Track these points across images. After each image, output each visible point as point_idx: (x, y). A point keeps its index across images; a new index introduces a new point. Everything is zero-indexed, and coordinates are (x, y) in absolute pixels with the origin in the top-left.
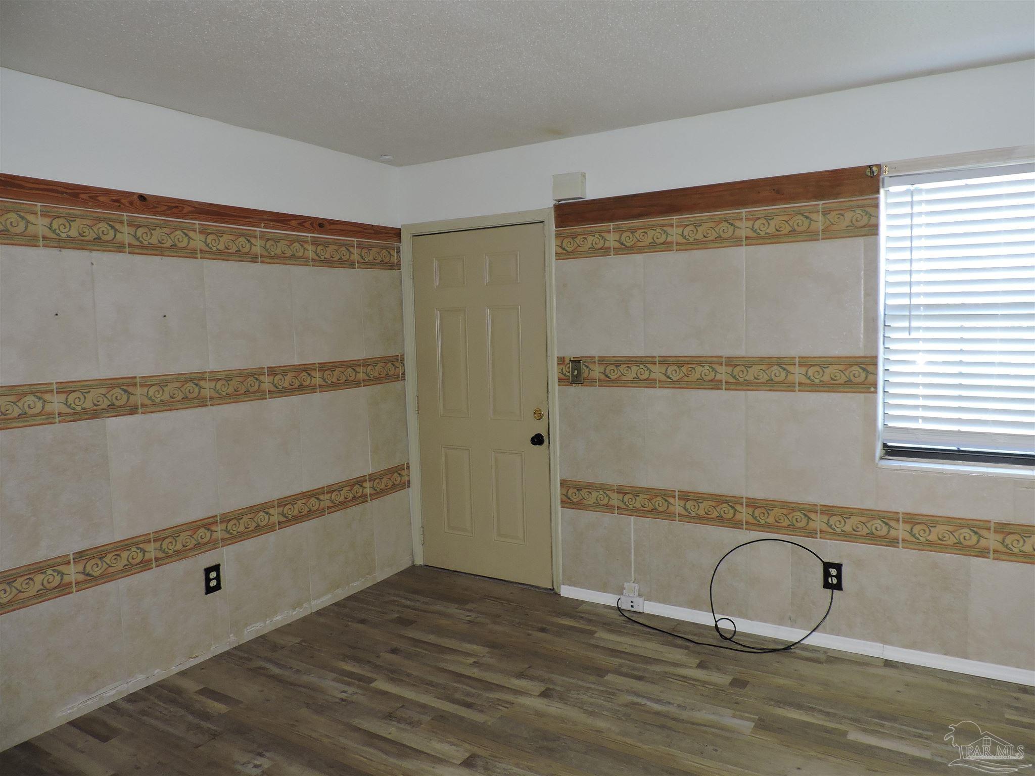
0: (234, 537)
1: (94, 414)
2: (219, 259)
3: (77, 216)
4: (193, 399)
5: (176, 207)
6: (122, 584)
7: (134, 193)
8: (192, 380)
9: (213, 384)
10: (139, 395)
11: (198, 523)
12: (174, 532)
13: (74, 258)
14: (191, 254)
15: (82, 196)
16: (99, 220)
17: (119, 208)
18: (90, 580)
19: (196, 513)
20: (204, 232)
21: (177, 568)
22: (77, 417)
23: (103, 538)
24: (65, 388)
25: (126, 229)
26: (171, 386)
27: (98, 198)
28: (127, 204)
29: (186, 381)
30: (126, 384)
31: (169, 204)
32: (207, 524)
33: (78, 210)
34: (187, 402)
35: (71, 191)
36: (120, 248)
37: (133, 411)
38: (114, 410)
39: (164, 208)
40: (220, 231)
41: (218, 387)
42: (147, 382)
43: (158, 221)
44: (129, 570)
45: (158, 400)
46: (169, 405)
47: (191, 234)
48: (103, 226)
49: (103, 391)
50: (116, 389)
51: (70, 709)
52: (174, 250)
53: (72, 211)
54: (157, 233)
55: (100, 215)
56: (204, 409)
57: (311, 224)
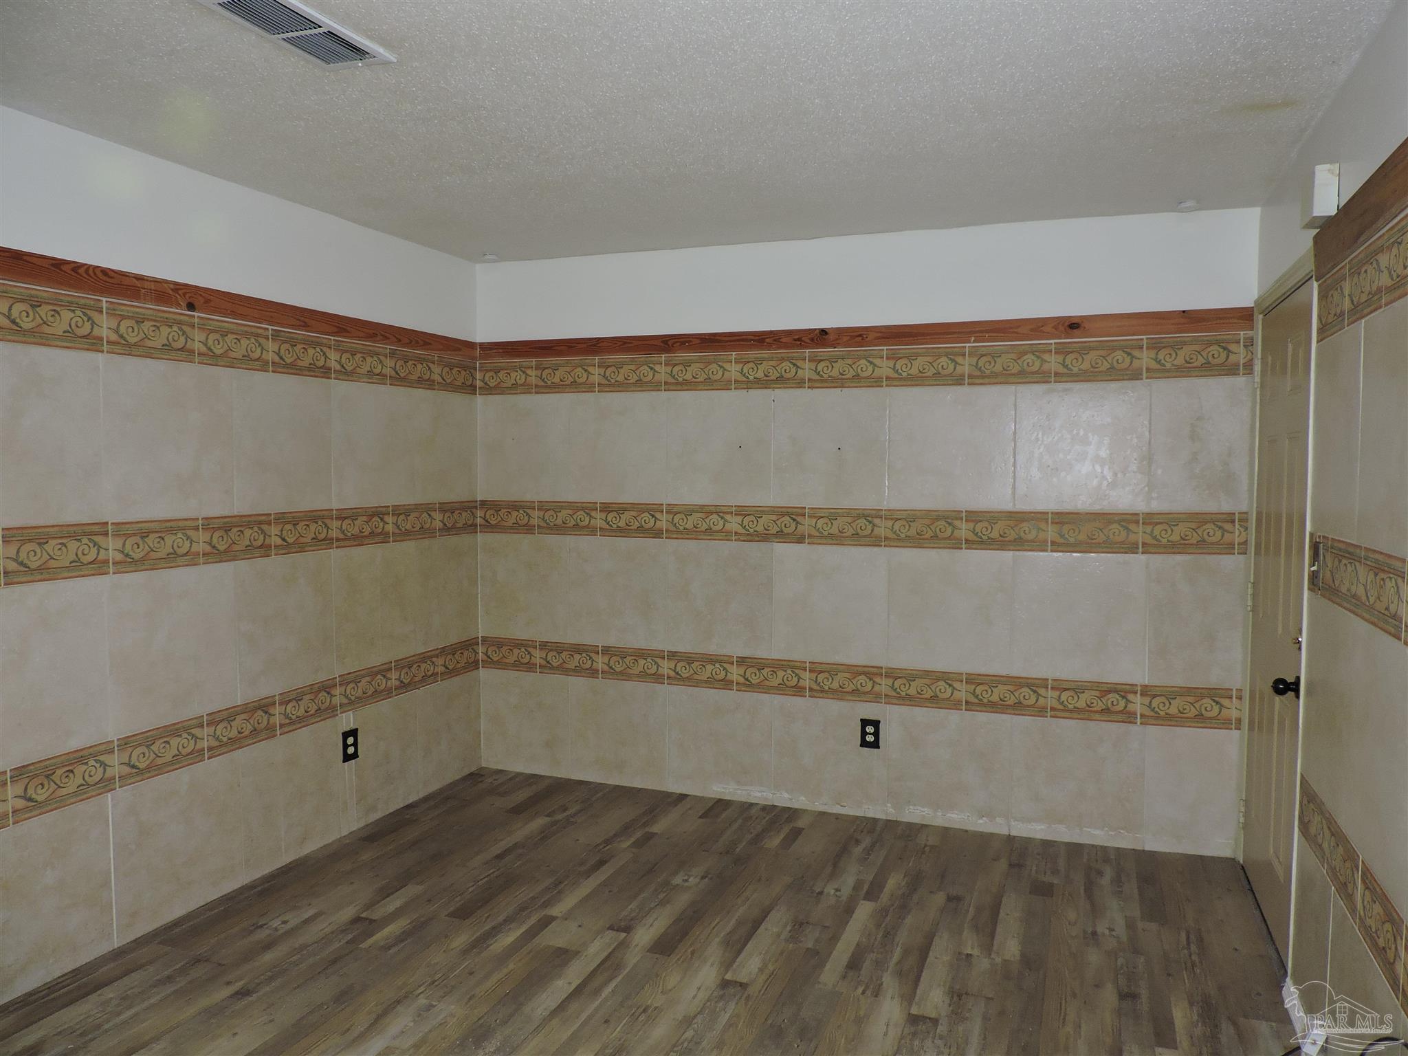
0: (900, 697)
1: (764, 537)
2: (909, 385)
3: (764, 359)
4: (865, 536)
5: (860, 335)
6: (777, 700)
7: (815, 329)
8: (865, 517)
9: (890, 523)
10: (807, 525)
11: (860, 669)
12: (832, 670)
13: (758, 396)
14: (876, 382)
15: (767, 340)
16: (783, 360)
17: (800, 346)
18: (747, 686)
19: (857, 657)
20: (893, 357)
21: (834, 707)
22: (749, 538)
23: (761, 652)
24: (742, 512)
25: (807, 365)
26: (841, 521)
27: (781, 340)
28: (808, 341)
29: (858, 517)
30: (795, 514)
31: (852, 334)
32: (871, 673)
33: (765, 353)
34: (858, 539)
35: (757, 338)
36: (800, 384)
37: (800, 540)
38: (782, 536)
39: (845, 339)
40: (914, 353)
41: (896, 527)
42: (816, 514)
43: (841, 353)
44: (782, 689)
45: (825, 533)
46: (837, 539)
47: (877, 361)
48: (786, 365)
49: (774, 518)
50: (786, 517)
51: (724, 788)
52: (857, 380)
53: (758, 355)
54: (839, 365)
55: (783, 355)
56: (876, 549)
57: (1056, 328)
